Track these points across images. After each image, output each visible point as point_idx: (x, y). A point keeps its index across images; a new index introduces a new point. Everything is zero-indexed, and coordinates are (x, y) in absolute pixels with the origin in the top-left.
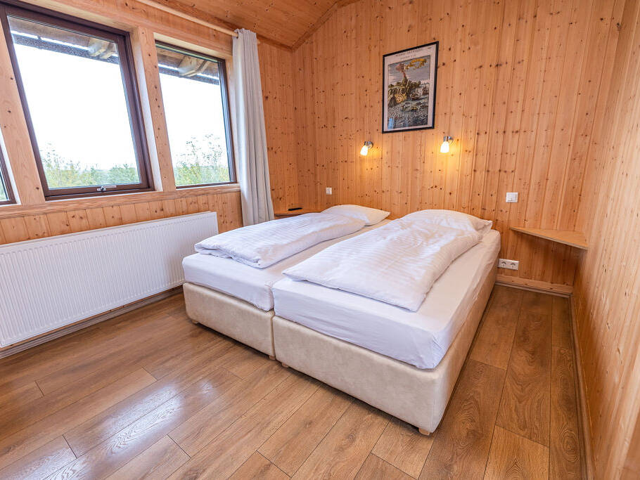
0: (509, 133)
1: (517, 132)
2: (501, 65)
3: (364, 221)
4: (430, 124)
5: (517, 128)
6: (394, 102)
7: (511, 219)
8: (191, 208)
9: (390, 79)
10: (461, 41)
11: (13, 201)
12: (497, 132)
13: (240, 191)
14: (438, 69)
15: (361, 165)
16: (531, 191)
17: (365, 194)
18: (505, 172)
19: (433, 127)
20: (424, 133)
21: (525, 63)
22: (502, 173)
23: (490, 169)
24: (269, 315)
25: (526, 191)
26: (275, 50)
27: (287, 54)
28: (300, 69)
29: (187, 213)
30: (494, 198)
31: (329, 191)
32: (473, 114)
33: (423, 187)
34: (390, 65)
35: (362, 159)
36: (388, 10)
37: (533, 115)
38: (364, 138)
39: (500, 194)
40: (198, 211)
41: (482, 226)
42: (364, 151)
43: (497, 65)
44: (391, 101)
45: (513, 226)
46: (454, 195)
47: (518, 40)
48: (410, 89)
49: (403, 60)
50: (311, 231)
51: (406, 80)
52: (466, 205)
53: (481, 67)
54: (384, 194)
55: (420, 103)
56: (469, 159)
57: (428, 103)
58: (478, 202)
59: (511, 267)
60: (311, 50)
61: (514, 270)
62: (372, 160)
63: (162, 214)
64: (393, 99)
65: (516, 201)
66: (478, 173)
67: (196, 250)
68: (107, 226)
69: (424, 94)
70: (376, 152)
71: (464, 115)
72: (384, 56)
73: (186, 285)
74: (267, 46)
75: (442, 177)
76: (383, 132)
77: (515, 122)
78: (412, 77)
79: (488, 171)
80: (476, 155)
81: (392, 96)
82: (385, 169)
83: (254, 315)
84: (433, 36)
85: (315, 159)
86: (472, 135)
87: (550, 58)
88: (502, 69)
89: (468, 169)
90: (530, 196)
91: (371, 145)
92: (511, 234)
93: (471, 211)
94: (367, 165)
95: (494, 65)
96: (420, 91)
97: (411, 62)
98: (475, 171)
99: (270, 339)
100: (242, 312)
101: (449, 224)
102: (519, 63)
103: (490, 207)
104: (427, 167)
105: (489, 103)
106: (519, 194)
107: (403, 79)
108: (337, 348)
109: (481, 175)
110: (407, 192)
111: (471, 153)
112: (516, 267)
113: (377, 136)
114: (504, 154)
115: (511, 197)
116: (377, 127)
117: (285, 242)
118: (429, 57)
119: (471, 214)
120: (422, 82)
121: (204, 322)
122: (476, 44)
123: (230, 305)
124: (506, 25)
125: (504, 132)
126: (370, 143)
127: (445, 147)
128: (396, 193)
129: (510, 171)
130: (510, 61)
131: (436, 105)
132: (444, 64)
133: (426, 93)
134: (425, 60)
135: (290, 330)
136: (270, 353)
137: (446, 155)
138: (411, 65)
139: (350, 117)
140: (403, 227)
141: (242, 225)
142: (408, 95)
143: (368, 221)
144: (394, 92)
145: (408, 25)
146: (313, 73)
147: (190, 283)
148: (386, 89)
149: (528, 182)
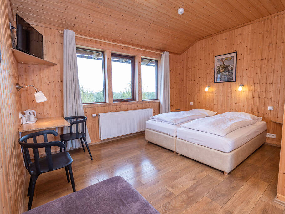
0: (268, 84)
1: (272, 83)
2: (263, 60)
3: (206, 115)
4: (234, 80)
5: (272, 82)
6: (219, 72)
7: (271, 117)
8: (145, 107)
9: (218, 64)
10: (246, 51)
11: (106, 102)
12: (263, 83)
13: (160, 102)
14: (237, 61)
15: (205, 94)
16: (280, 106)
17: (207, 105)
18: (267, 98)
19: (235, 81)
20: (231, 83)
21: (273, 58)
22: (266, 99)
23: (260, 97)
24: (175, 138)
25: (277, 106)
26: (174, 55)
27: (178, 56)
28: (182, 61)
29: (144, 108)
30: (263, 108)
31: (192, 103)
32: (252, 76)
33: (231, 103)
34: (218, 60)
35: (206, 92)
36: (217, 42)
37: (278, 77)
38: (206, 84)
39: (265, 107)
40: (147, 108)
41: (257, 119)
42: (207, 89)
43: (262, 60)
44: (218, 71)
45: (272, 120)
46: (245, 107)
47: (270, 51)
48: (225, 68)
49: (222, 58)
50: (187, 116)
51: (224, 65)
52: (251, 111)
53: (255, 60)
54: (214, 106)
55: (230, 73)
56: (251, 93)
57: (233, 72)
58: (256, 110)
59: (272, 137)
60: (187, 54)
61: (274, 139)
62: (209, 92)
63: (137, 108)
64: (219, 71)
65: (273, 110)
66: (255, 98)
67: (150, 119)
68: (124, 110)
69: (231, 69)
70: (211, 90)
71: (248, 77)
72: (215, 57)
73: (146, 130)
74: (171, 55)
75: (239, 100)
76: (215, 83)
77: (271, 80)
78: (226, 63)
79: (260, 98)
80: (254, 91)
81: (218, 70)
82: (215, 96)
83: (170, 138)
84: (235, 50)
85: (186, 91)
86: (252, 84)
87: (284, 57)
88: (264, 61)
89: (251, 96)
90: (279, 108)
91: (209, 87)
92: (272, 123)
93: (253, 113)
94: (208, 94)
95: (260, 59)
96: (230, 68)
97: (226, 59)
98: (254, 98)
99: (175, 146)
100: (165, 137)
101: (241, 117)
102: (271, 59)
103: (261, 112)
104: (233, 95)
105: (259, 72)
106: (274, 107)
107: (223, 64)
108: (197, 147)
109: (256, 100)
110: (225, 105)
111: (252, 91)
112: (275, 137)
113: (212, 84)
114: (266, 92)
115: (270, 108)
116: (212, 81)
117: (179, 118)
118: (233, 57)
119: (253, 114)
120: (231, 65)
121: (152, 141)
122: (252, 52)
123: (161, 135)
124: (264, 46)
125: (266, 83)
126: (209, 86)
127: (240, 89)
128: (220, 105)
129: (270, 98)
130: (267, 58)
131: (237, 73)
132: (239, 59)
133: (232, 69)
134: (232, 58)
135: (182, 142)
136: (174, 150)
137: (241, 91)
138: (226, 60)
139: (201, 77)
140: (221, 116)
141: (160, 114)
142: (224, 70)
143: (207, 115)
144: (219, 68)
145: (225, 46)
146: (187, 62)
147: (148, 129)
148: (216, 67)
149: (278, 103)
